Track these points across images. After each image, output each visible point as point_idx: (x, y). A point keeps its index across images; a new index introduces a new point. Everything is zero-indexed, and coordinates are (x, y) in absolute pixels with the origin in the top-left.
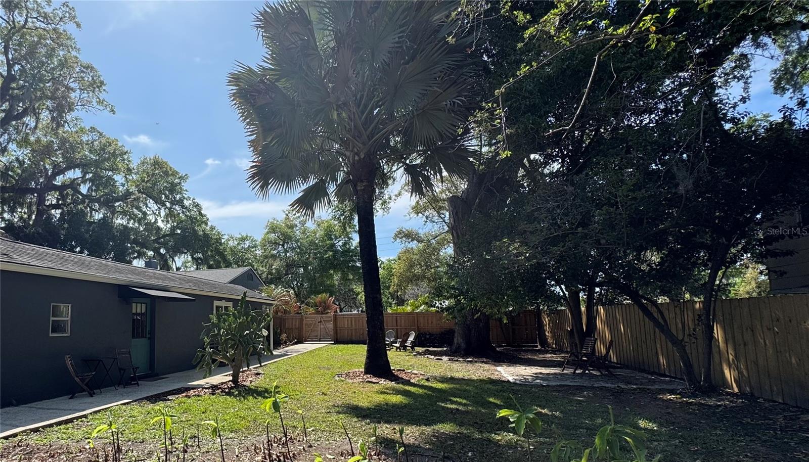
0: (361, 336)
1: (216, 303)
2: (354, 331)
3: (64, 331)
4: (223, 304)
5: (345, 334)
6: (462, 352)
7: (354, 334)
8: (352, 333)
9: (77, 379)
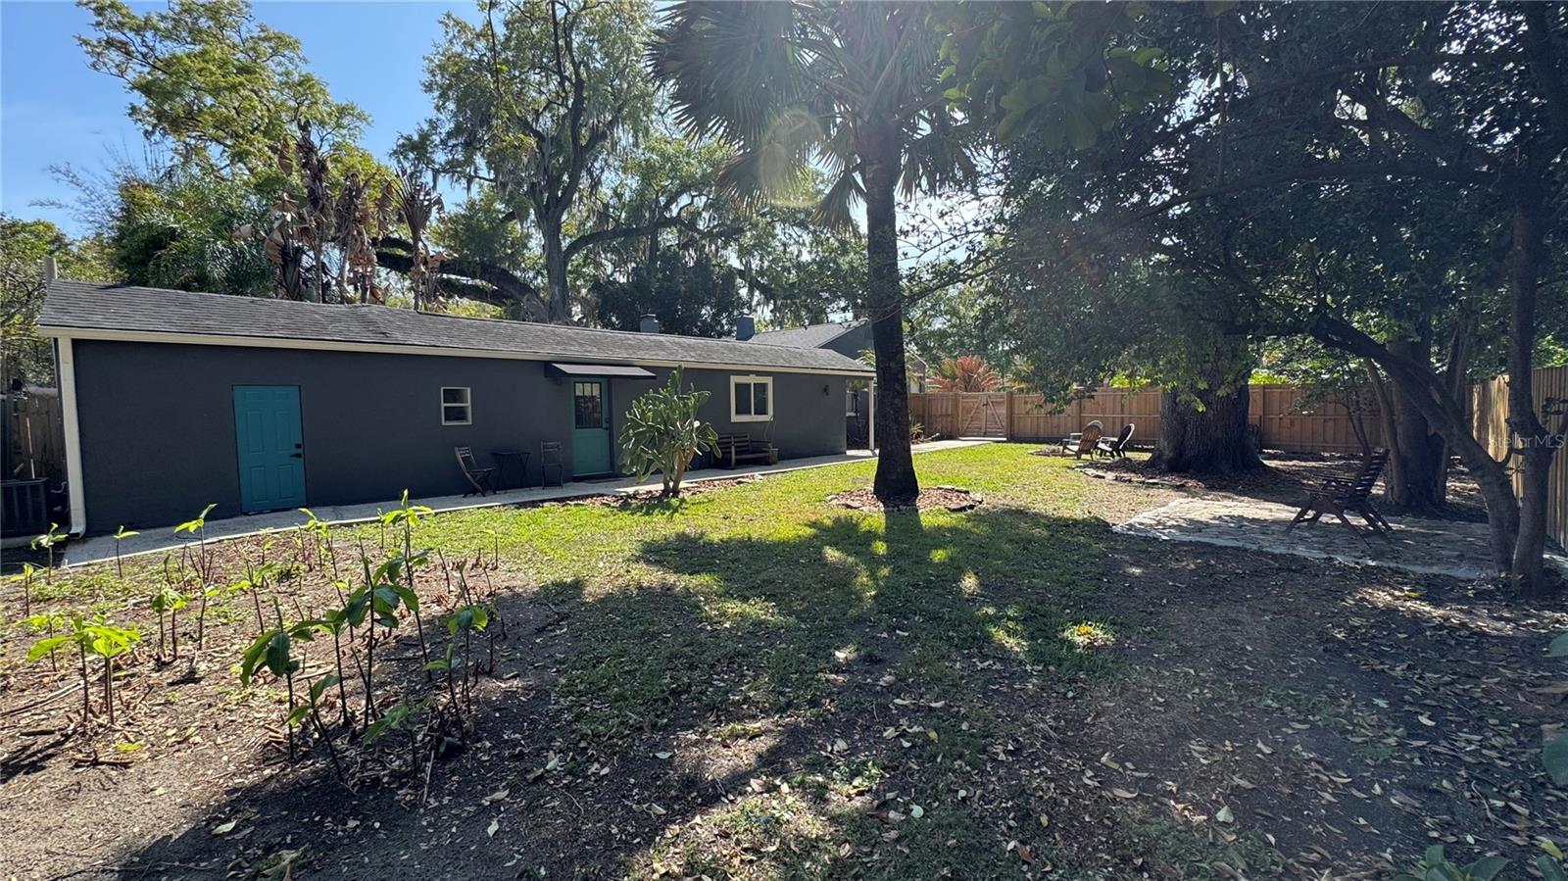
0: (1055, 430)
1: (734, 380)
2: (1042, 420)
3: (464, 418)
4: (752, 380)
5: (1027, 427)
6: (1163, 467)
7: (1042, 425)
8: (1038, 425)
9: (468, 476)
